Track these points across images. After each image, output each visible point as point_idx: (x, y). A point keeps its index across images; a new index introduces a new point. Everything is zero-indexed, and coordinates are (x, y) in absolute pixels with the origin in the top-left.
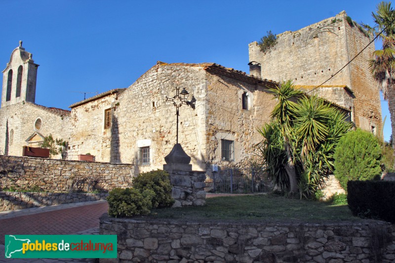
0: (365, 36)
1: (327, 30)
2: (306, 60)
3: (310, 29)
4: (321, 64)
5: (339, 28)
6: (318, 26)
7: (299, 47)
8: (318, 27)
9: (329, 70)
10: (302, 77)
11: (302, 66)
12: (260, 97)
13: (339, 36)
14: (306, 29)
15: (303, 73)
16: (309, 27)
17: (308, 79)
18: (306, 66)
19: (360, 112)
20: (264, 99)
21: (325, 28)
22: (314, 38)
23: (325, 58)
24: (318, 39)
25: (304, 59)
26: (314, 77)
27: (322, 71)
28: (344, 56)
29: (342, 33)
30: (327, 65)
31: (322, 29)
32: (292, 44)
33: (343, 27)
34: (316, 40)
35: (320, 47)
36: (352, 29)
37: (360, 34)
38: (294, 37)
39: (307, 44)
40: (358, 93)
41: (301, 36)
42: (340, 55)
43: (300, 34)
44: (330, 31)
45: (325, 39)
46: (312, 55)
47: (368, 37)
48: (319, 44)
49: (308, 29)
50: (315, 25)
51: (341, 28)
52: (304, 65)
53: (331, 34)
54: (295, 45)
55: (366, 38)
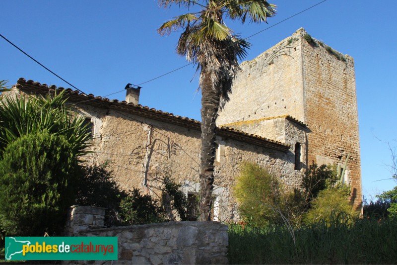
0: (338, 58)
1: (283, 53)
2: (260, 92)
3: (267, 55)
4: (275, 95)
5: (295, 49)
6: (275, 49)
7: (254, 78)
8: (274, 51)
9: (283, 100)
10: (255, 113)
11: (256, 99)
12: (113, 124)
13: (295, 58)
14: (263, 55)
15: (256, 108)
16: (265, 52)
17: (261, 114)
18: (260, 99)
19: (319, 151)
20: (120, 127)
21: (281, 51)
22: (270, 64)
23: (280, 87)
24: (273, 65)
25: (259, 91)
26: (267, 112)
27: (276, 103)
28: (299, 81)
29: (297, 54)
30: (280, 96)
31: (278, 53)
32: (248, 76)
33: (299, 47)
34: (272, 67)
35: (275, 75)
36: (315, 50)
37: (328, 56)
38: (251, 67)
39: (262, 73)
40: (317, 126)
41: (257, 65)
42: (294, 81)
43: (257, 63)
44: (286, 54)
45: (281, 64)
46: (266, 85)
47: (344, 60)
48: (274, 71)
49: (264, 56)
50: (271, 49)
51: (297, 48)
52: (258, 98)
53: (286, 58)
54: (251, 76)
55: (340, 62)
